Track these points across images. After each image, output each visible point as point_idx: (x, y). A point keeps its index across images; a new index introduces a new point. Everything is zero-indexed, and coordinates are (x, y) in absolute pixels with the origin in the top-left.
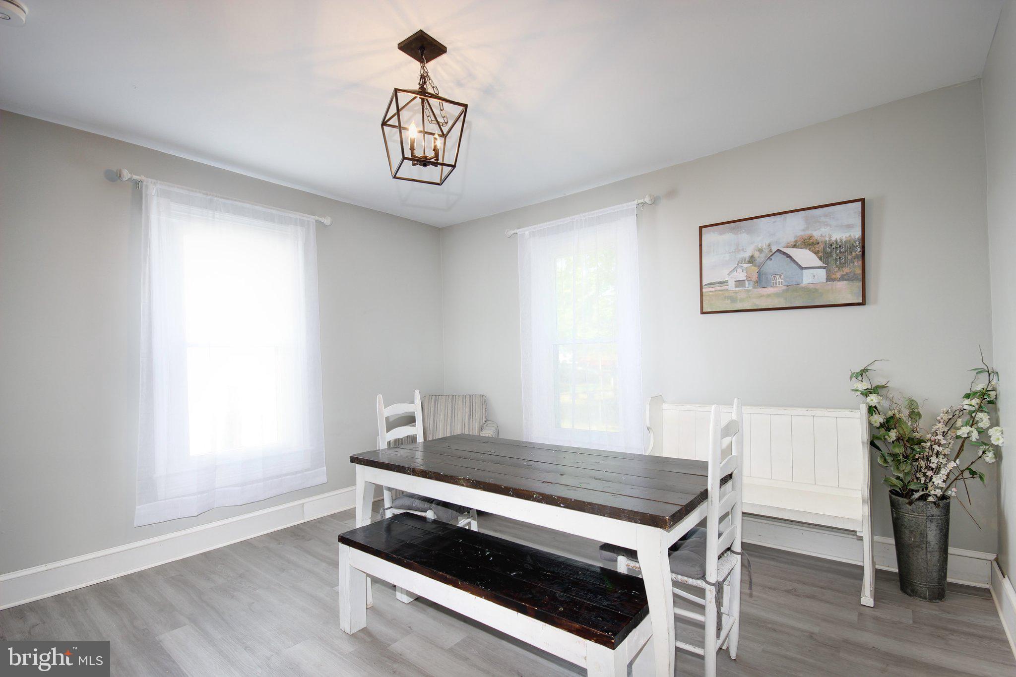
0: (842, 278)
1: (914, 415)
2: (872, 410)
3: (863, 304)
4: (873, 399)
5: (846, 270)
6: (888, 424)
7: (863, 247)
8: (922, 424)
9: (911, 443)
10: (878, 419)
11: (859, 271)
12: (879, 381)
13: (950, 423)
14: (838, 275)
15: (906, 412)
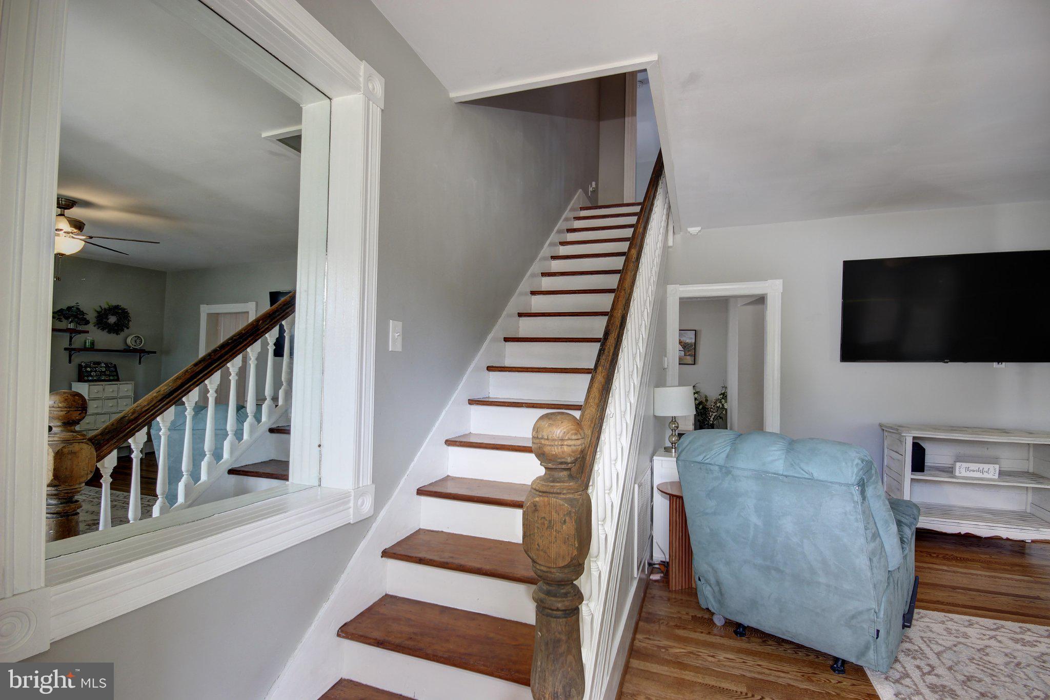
0: (689, 355)
1: (707, 400)
2: (696, 399)
3: (694, 364)
4: (696, 395)
5: (690, 353)
6: (701, 403)
7: (695, 346)
8: (708, 403)
9: (704, 408)
10: (697, 402)
11: (693, 353)
12: (698, 390)
13: (715, 403)
14: (688, 354)
15: (704, 399)
